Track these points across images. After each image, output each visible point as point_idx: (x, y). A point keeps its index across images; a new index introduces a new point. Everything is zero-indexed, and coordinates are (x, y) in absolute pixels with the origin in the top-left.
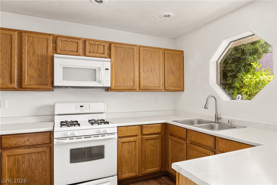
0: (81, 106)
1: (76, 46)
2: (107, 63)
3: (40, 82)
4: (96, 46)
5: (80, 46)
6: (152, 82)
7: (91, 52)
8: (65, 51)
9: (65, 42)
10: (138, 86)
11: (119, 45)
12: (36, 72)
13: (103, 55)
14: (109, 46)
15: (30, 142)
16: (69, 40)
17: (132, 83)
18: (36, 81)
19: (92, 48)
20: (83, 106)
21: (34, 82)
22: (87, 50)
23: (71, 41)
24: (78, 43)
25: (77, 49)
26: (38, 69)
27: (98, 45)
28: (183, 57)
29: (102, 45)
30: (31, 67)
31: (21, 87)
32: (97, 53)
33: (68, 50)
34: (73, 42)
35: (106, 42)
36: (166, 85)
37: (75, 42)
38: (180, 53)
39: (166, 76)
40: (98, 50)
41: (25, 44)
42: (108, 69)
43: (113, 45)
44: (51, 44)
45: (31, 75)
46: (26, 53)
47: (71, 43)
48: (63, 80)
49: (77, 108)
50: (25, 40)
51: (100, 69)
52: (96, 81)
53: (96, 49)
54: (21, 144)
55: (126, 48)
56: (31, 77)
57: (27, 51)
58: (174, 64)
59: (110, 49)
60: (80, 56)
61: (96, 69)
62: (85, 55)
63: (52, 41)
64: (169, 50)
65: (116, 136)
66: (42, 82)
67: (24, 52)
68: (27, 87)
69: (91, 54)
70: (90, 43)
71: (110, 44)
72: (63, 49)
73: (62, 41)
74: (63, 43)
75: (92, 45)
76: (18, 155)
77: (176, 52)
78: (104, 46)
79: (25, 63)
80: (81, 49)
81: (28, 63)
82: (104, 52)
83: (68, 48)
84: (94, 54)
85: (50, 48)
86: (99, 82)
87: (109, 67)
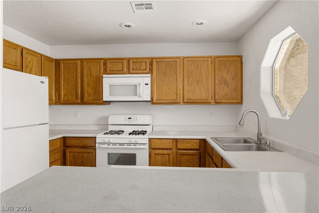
0: (129, 118)
1: (122, 65)
2: (147, 79)
3: (95, 98)
4: (139, 63)
5: (125, 65)
6: (198, 95)
7: (134, 70)
8: (113, 71)
9: (113, 63)
10: (181, 99)
11: (160, 60)
12: (92, 90)
13: (145, 71)
14: (151, 61)
15: (82, 144)
16: (116, 61)
17: (175, 96)
18: (92, 97)
19: (135, 65)
20: (131, 118)
21: (91, 98)
22: (131, 68)
23: (117, 62)
24: (123, 62)
25: (123, 69)
26: (94, 88)
27: (140, 62)
28: (242, 63)
29: (144, 62)
30: (89, 87)
31: (83, 102)
32: (140, 70)
33: (116, 70)
34: (119, 62)
35: (147, 58)
36: (217, 97)
37: (121, 62)
38: (236, 58)
39: (217, 87)
40: (140, 67)
41: (85, 69)
42: (147, 84)
43: (154, 60)
44: (102, 67)
45: (89, 93)
46: (86, 76)
47: (117, 63)
48: (110, 96)
49: (126, 119)
50: (85, 66)
51: (140, 84)
52: (136, 96)
53: (139, 66)
54: (77, 144)
55: (169, 62)
56: (89, 94)
57: (86, 74)
58: (228, 72)
59: (151, 64)
60: (125, 74)
61: (136, 85)
62: (129, 73)
63: (103, 64)
64: (222, 57)
65: (147, 146)
66: (96, 98)
67: (84, 75)
68: (87, 102)
69: (134, 71)
70: (133, 62)
71: (152, 60)
72: (111, 70)
73: (110, 63)
74: (111, 64)
75: (135, 63)
76: (76, 152)
77: (231, 59)
78: (146, 62)
79: (85, 84)
80: (126, 67)
81: (87, 84)
82: (146, 68)
83: (115, 68)
84: (136, 71)
85: (102, 70)
86: (140, 96)
87: (149, 83)
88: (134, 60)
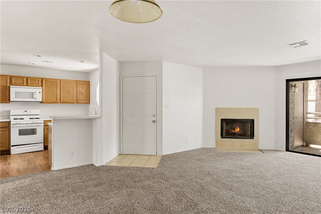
0: (25, 111)
2: (40, 89)
4: (34, 80)
6: (68, 99)
7: (31, 84)
9: (16, 79)
10: (59, 101)
11: (47, 80)
13: (38, 85)
14: (41, 80)
17: (56, 99)
22: (29, 83)
24: (23, 79)
25: (23, 82)
27: (35, 80)
28: (89, 85)
32: (34, 84)
34: (21, 79)
35: (39, 78)
36: (78, 100)
38: (87, 82)
39: (78, 95)
42: (40, 93)
43: (44, 80)
44: (8, 81)
47: (19, 79)
48: (15, 98)
49: (23, 112)
51: (35, 92)
52: (33, 98)
53: (34, 82)
55: (52, 81)
58: (83, 89)
59: (42, 82)
60: (25, 86)
61: (33, 93)
62: (27, 85)
63: (9, 79)
64: (80, 81)
65: (43, 124)
66: (3, 99)
71: (42, 79)
72: (15, 83)
73: (14, 78)
75: (31, 80)
77: (84, 82)
78: (38, 80)
80: (25, 82)
82: (38, 83)
83: (18, 82)
85: (8, 83)
86: (35, 99)
87: (41, 91)
88: (31, 79)
